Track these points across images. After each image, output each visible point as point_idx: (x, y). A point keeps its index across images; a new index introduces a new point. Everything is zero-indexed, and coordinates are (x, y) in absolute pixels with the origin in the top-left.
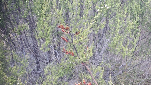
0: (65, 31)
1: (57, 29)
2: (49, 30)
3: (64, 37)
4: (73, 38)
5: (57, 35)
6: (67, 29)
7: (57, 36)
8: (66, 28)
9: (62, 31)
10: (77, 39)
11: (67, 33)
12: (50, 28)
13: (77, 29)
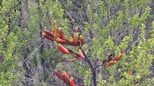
0: (71, 51)
1: (42, 42)
2: (13, 44)
3: (64, 73)
4: (100, 76)
5: (43, 61)
6: (78, 43)
7: (40, 67)
8: (71, 40)
9: (60, 49)
10: (111, 78)
11: (78, 56)
12: (16, 38)
13: (109, 41)
